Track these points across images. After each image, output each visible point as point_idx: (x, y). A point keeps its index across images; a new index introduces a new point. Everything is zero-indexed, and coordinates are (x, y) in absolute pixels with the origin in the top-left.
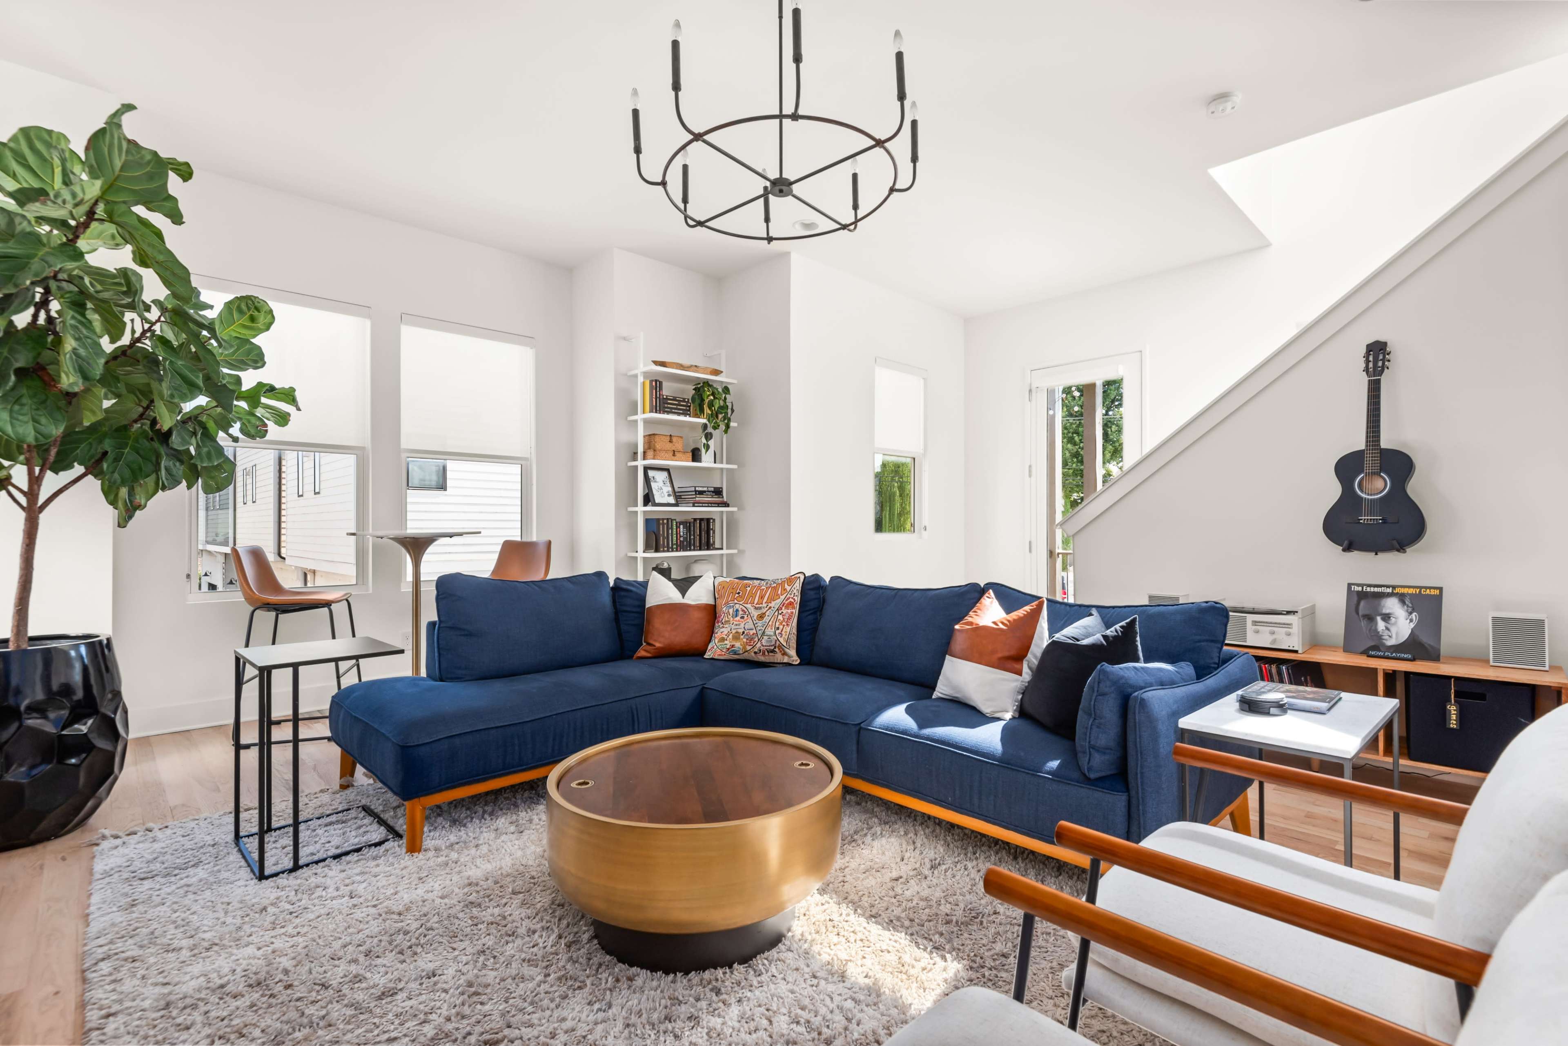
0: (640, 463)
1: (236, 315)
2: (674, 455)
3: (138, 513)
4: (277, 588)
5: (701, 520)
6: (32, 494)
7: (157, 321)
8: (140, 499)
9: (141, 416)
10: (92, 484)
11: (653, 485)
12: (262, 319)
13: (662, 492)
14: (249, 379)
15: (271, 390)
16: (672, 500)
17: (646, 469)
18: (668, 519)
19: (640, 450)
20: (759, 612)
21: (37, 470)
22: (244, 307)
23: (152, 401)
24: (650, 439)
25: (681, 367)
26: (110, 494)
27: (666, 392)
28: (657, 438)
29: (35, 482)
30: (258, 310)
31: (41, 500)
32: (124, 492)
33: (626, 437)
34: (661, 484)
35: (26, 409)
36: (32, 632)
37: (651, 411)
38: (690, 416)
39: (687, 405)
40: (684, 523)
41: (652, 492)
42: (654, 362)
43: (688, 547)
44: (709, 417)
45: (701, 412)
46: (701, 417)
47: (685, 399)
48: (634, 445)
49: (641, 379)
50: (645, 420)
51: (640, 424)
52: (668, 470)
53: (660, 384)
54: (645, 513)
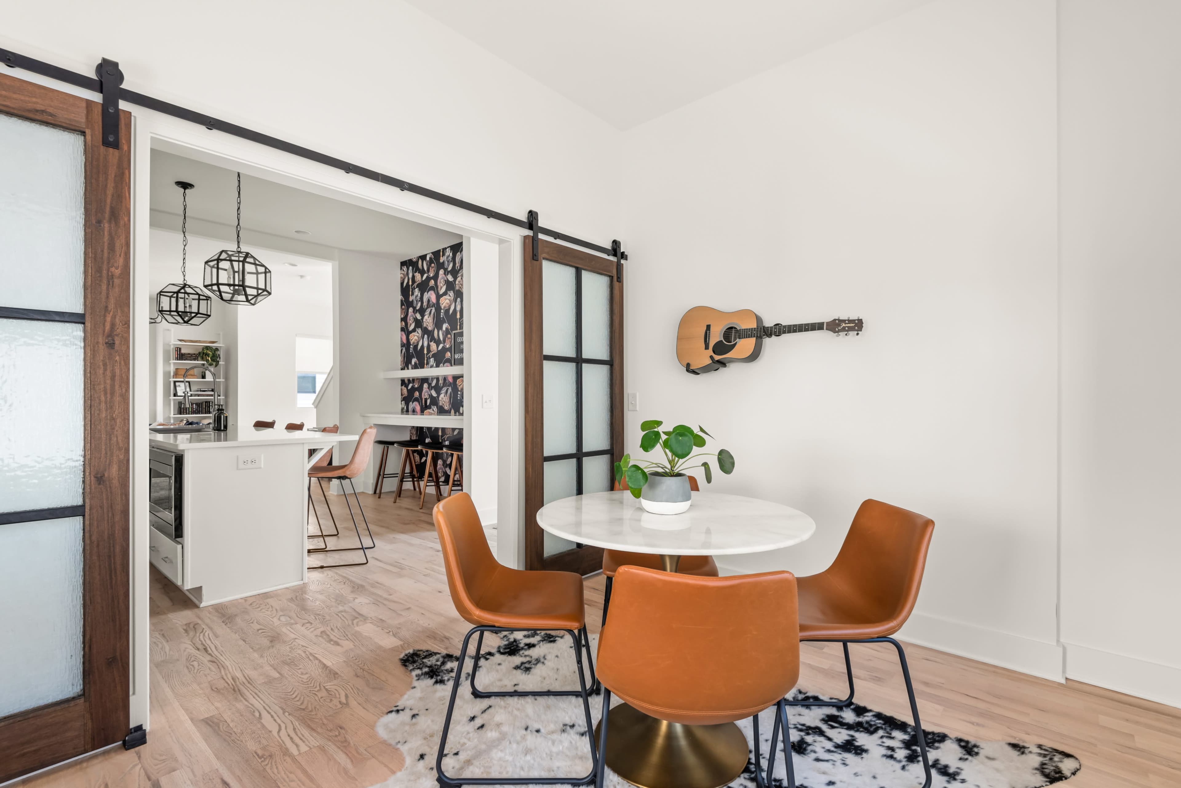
0: (172, 379)
5: (206, 402)
11: (178, 388)
13: (183, 390)
17: (175, 382)
19: (172, 374)
24: (176, 370)
25: (193, 341)
27: (183, 351)
28: (179, 370)
33: (167, 369)
34: (183, 388)
37: (176, 360)
38: (198, 360)
39: (196, 356)
40: (195, 404)
41: (178, 391)
42: (179, 340)
43: (198, 413)
44: (207, 361)
45: (203, 359)
46: (204, 361)
47: (194, 354)
48: (170, 372)
49: (172, 347)
50: (174, 363)
51: (172, 366)
52: (189, 382)
53: (180, 349)
54: (174, 399)
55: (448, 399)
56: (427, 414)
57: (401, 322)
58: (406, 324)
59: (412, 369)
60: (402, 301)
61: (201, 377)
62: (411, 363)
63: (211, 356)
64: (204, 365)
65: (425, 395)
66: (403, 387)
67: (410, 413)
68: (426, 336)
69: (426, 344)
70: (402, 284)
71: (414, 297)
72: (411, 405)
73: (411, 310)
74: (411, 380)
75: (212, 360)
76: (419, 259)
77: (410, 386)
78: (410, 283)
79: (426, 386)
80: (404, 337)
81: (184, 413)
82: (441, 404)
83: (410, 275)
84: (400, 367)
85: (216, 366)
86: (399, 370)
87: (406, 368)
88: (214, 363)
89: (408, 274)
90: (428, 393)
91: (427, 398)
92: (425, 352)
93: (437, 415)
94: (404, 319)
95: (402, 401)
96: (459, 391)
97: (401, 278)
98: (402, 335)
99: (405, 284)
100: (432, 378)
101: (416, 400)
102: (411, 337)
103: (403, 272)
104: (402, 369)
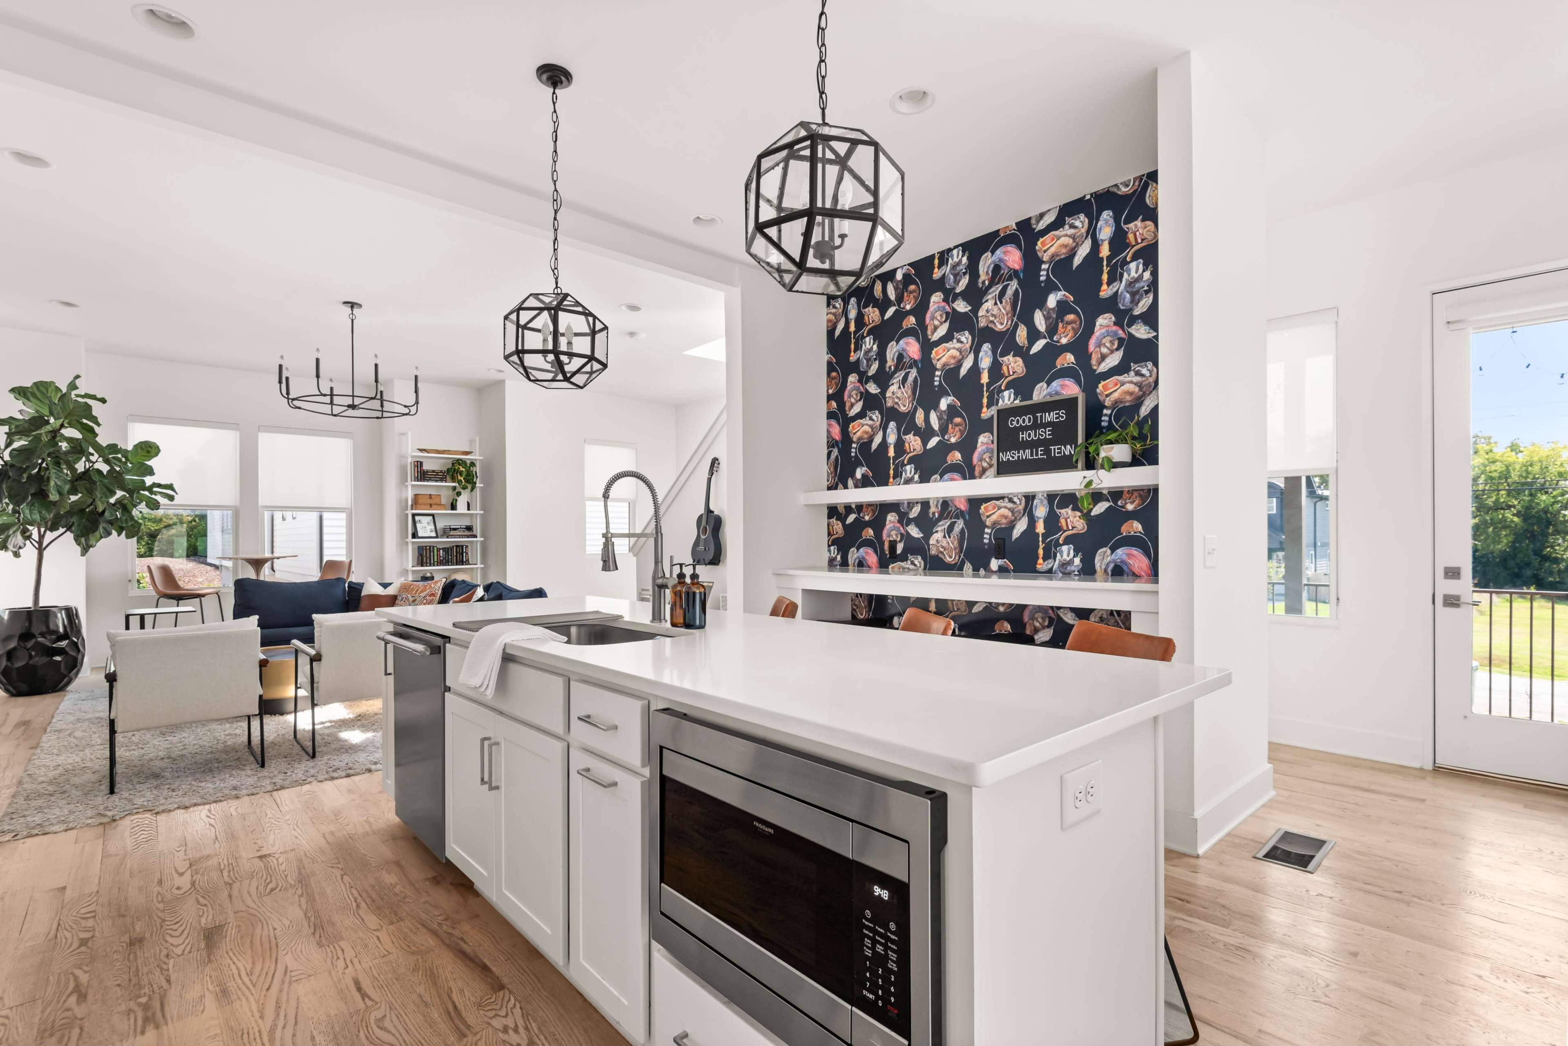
0: (410, 512)
1: (139, 450)
2: (431, 506)
3: (91, 549)
4: (178, 587)
5: (457, 546)
6: (40, 543)
7: (97, 461)
8: (92, 542)
9: (91, 504)
10: (69, 536)
11: (418, 525)
12: (153, 451)
13: (425, 528)
14: (149, 480)
15: (159, 486)
16: (434, 534)
17: (414, 515)
18: (430, 547)
19: (410, 503)
20: (413, 599)
21: (43, 530)
22: (144, 447)
23: (94, 500)
24: (416, 497)
25: (438, 452)
26: (77, 539)
27: (426, 467)
28: (419, 496)
29: (42, 537)
30: (150, 447)
31: (44, 545)
32: (83, 540)
33: (404, 496)
34: (425, 524)
35: (36, 509)
36: (41, 605)
37: (415, 481)
38: (446, 482)
39: (443, 475)
40: (443, 549)
41: (419, 529)
42: (419, 449)
43: (447, 564)
44: (459, 482)
45: (453, 479)
46: (454, 482)
47: (441, 472)
48: (407, 500)
49: (410, 460)
50: (413, 486)
51: (410, 488)
52: (433, 515)
53: (421, 463)
54: (413, 543)
55: (956, 543)
56: (896, 569)
57: (828, 402)
58: (841, 405)
59: (856, 486)
60: (829, 364)
61: (450, 507)
62: (853, 475)
63: (464, 474)
64: (454, 488)
65: (889, 536)
66: (833, 520)
67: (850, 568)
68: (892, 425)
69: (892, 439)
70: (831, 333)
71: (861, 354)
72: (853, 555)
73: (853, 378)
74: (853, 506)
75: (467, 481)
76: (874, 283)
77: (851, 518)
78: (852, 328)
79: (892, 517)
80: (836, 431)
81: (427, 563)
82: (933, 552)
83: (853, 314)
84: (826, 484)
85: (472, 490)
86: (823, 490)
87: (840, 486)
88: (469, 486)
89: (845, 312)
90: (899, 529)
91: (895, 541)
92: (891, 453)
93: (925, 575)
94: (837, 396)
95: (829, 546)
96: (987, 527)
97: (829, 321)
98: (829, 425)
99: (837, 333)
100: (909, 503)
101: (868, 543)
102: (854, 428)
103: (834, 311)
104: (829, 488)
